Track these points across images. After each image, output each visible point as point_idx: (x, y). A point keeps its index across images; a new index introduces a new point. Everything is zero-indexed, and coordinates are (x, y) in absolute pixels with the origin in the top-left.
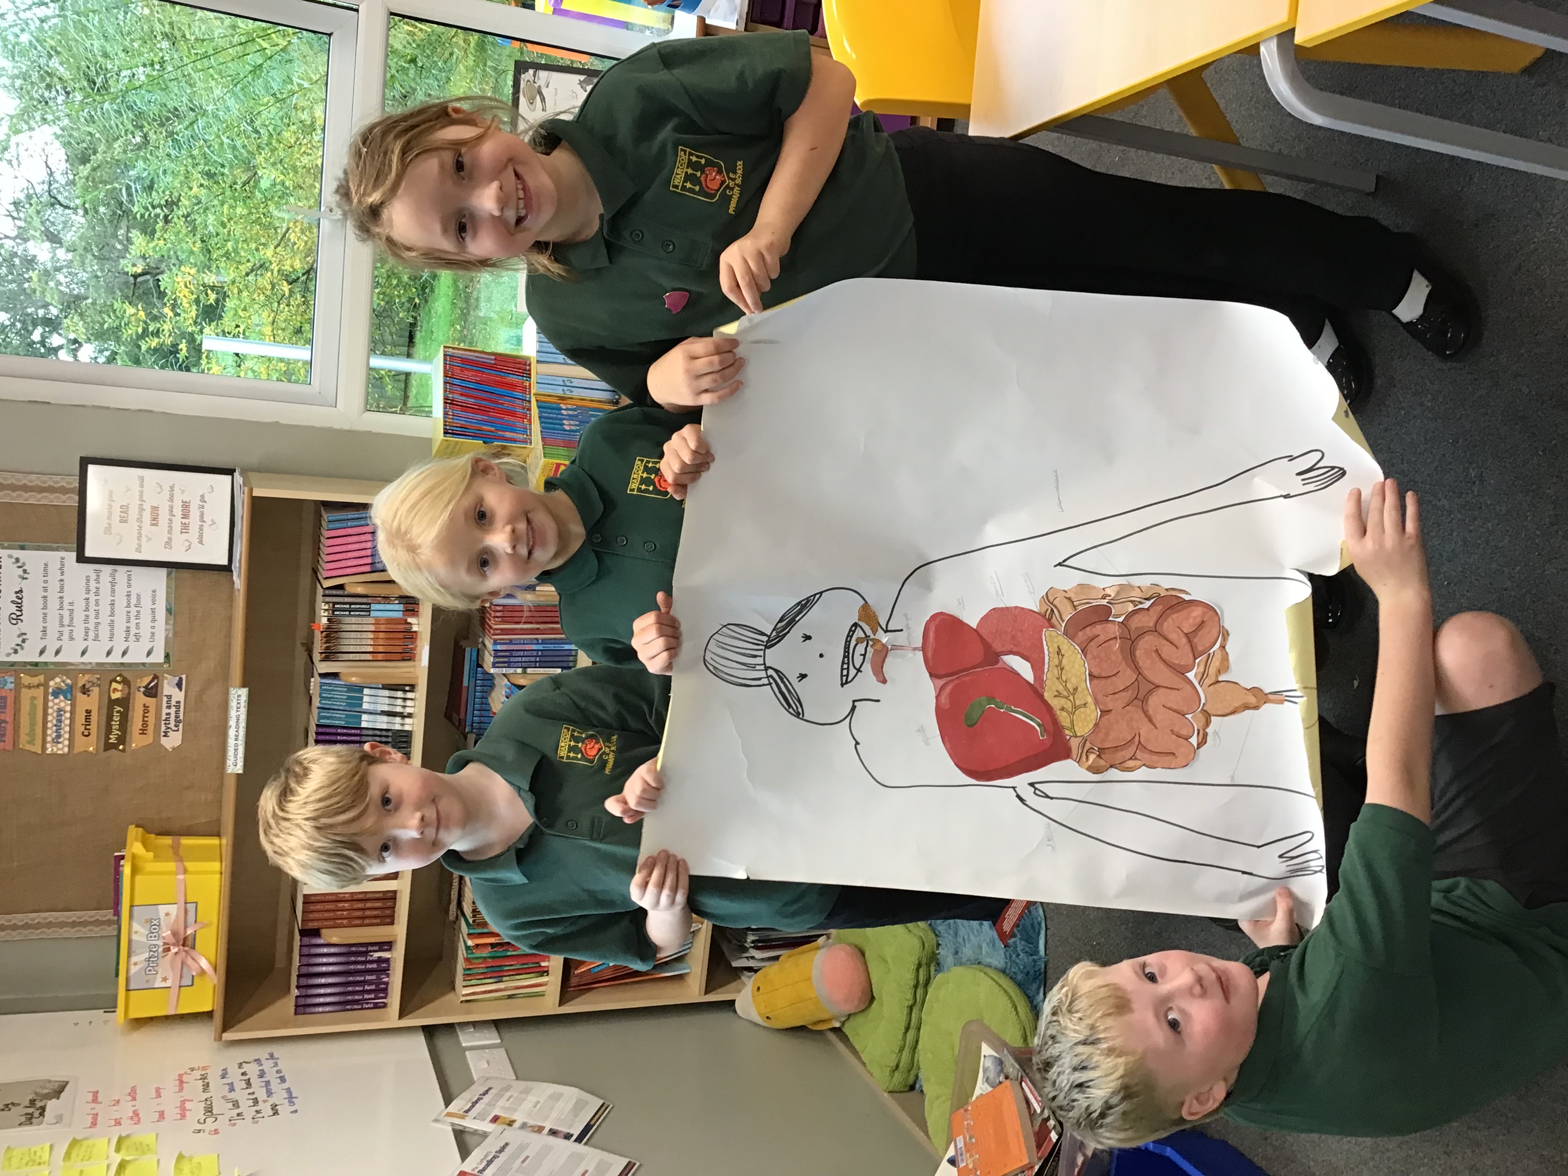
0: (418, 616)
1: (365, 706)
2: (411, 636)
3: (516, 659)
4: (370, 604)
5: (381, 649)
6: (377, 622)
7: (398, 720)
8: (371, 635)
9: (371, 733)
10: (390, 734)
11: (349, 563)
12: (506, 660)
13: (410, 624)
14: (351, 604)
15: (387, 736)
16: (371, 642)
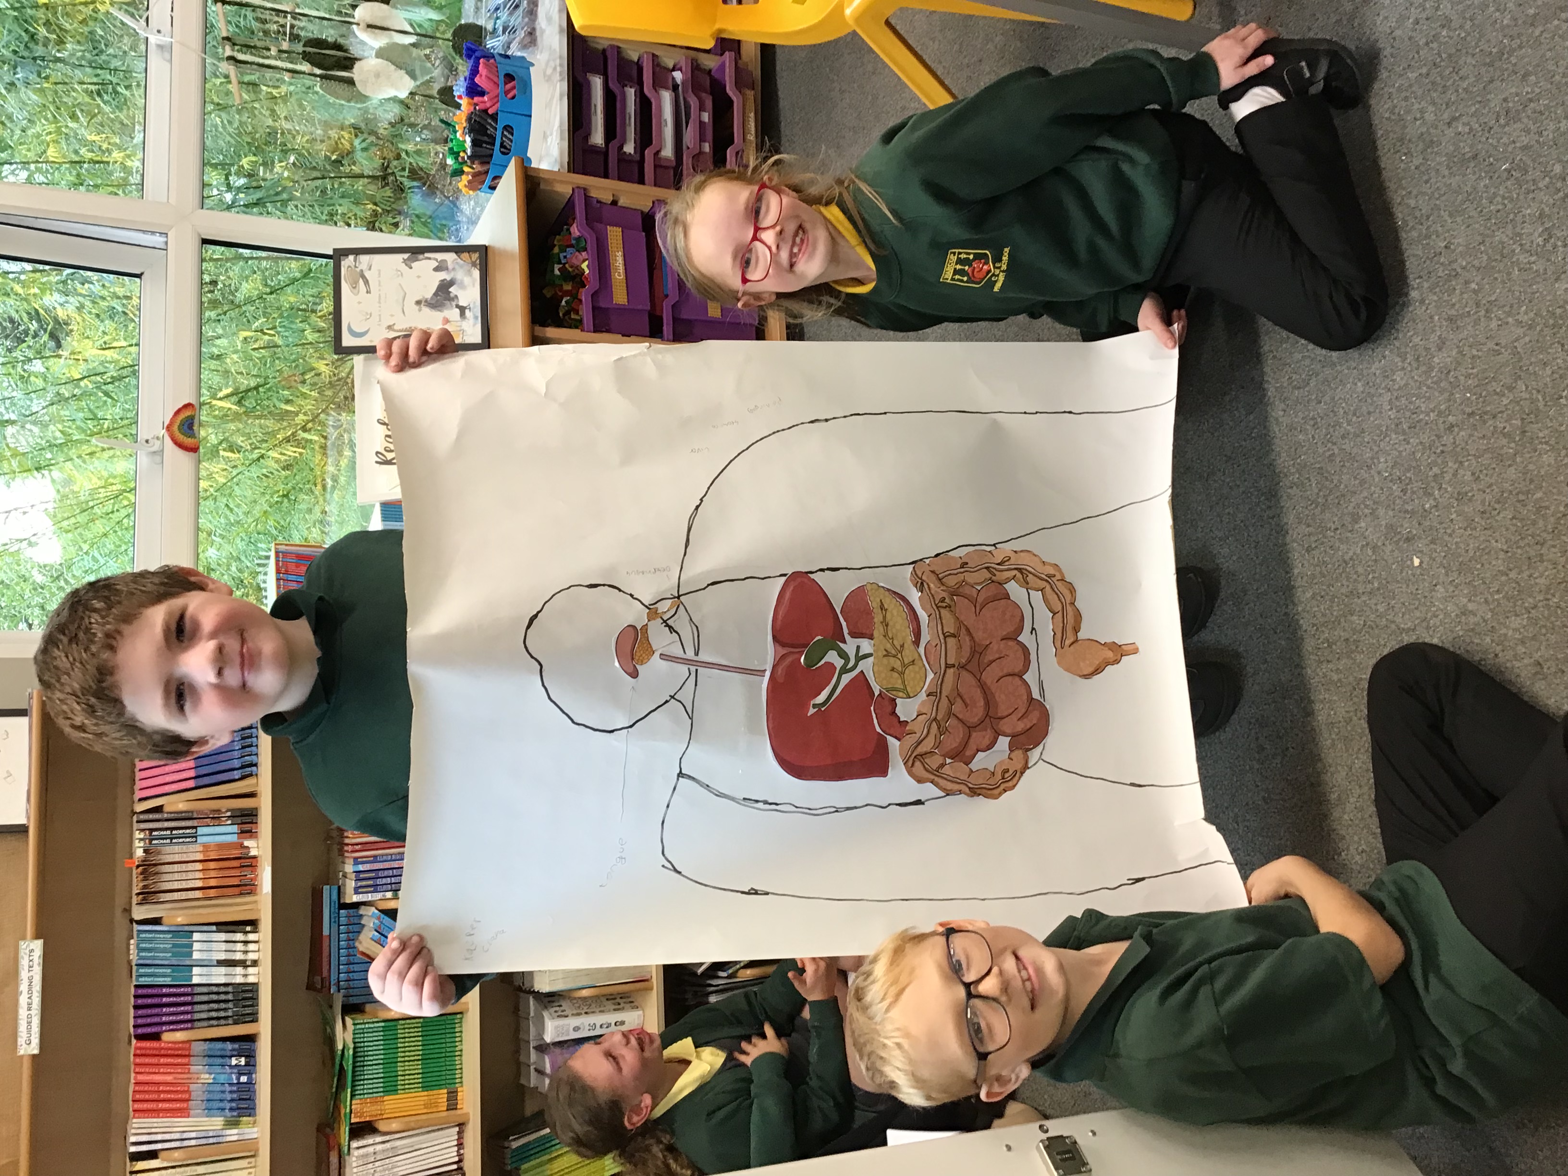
0: (256, 837)
1: (196, 956)
2: (249, 863)
3: (384, 881)
4: (196, 827)
5: (213, 883)
6: (206, 847)
7: (239, 970)
8: (199, 866)
9: (205, 990)
10: (230, 989)
11: (168, 779)
12: (370, 882)
13: (247, 847)
14: (172, 829)
15: (226, 993)
16: (200, 875)
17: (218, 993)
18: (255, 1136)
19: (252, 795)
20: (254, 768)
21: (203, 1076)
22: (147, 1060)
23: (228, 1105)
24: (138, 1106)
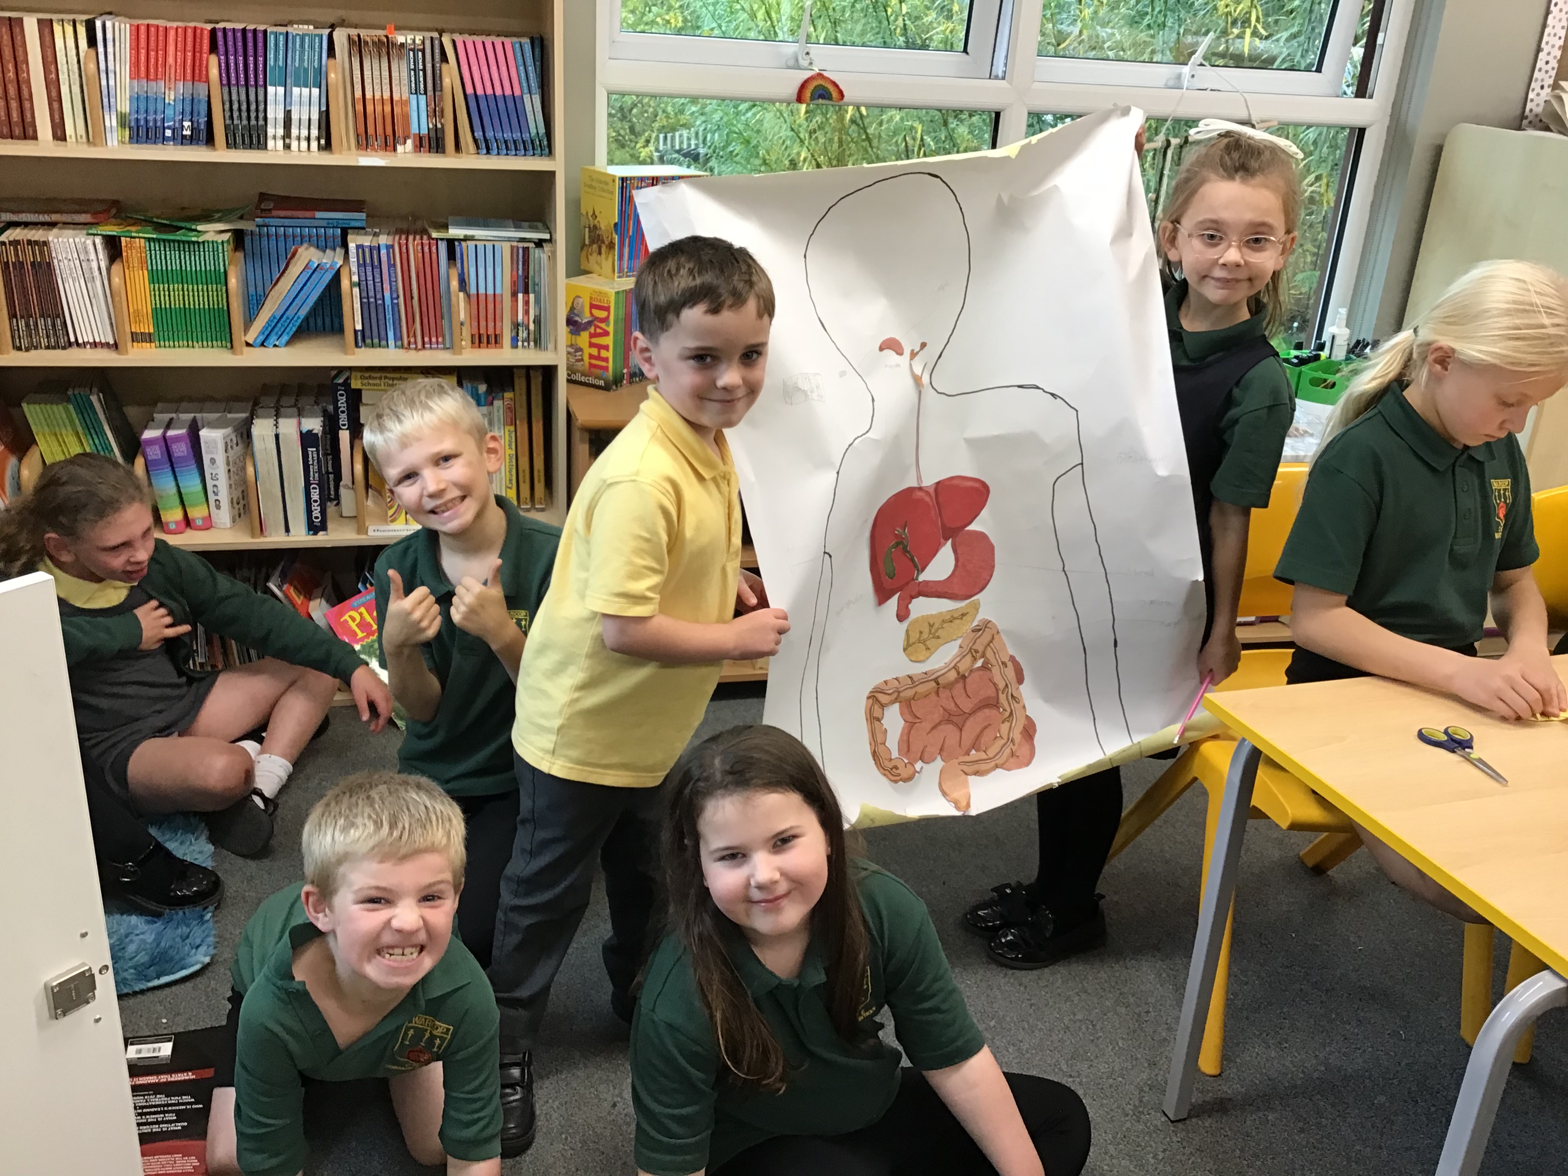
0: (415, 152)
1: (296, 91)
2: (390, 144)
3: (369, 273)
4: (426, 93)
5: (370, 108)
6: (405, 103)
7: (280, 132)
8: (387, 95)
9: (261, 98)
10: (261, 122)
11: (475, 68)
12: (368, 260)
13: (405, 143)
14: (424, 70)
15: (257, 118)
16: (378, 96)
17: (257, 110)
18: (109, 143)
19: (458, 147)
20: (485, 151)
21: (172, 93)
22: (190, 40)
23: (142, 117)
24: (143, 30)
